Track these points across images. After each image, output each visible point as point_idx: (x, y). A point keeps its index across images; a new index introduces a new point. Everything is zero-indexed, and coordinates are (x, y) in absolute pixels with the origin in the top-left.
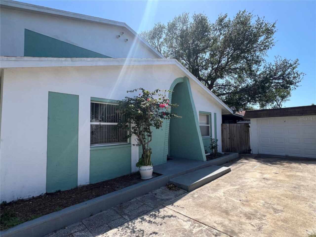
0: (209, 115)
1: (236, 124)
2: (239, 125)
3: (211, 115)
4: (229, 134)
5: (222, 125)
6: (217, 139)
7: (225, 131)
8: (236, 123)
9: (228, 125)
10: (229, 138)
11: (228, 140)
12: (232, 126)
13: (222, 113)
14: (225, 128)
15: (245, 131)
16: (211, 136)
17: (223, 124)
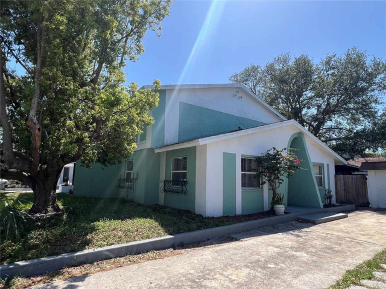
0: (321, 166)
1: (351, 176)
2: (355, 176)
3: (323, 165)
4: (343, 186)
5: (335, 176)
6: (331, 190)
7: (338, 182)
8: (351, 174)
9: (342, 176)
10: (344, 190)
11: (343, 192)
12: (347, 178)
13: (335, 163)
14: (339, 179)
15: (362, 184)
16: (324, 187)
17: (337, 175)
